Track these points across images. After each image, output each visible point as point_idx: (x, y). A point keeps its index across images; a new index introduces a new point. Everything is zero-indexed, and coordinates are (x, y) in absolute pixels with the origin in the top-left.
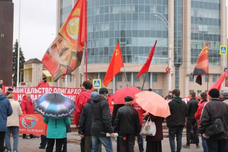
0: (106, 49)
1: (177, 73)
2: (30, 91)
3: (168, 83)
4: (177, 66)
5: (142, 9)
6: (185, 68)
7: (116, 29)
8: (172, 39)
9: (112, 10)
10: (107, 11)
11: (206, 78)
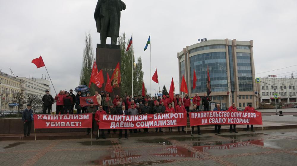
0: (200, 86)
1: (233, 96)
2: (212, 115)
3: (229, 100)
4: (233, 92)
5: (215, 68)
6: (236, 93)
7: (204, 78)
8: (229, 81)
9: (201, 70)
10: (199, 70)
11: (246, 97)
